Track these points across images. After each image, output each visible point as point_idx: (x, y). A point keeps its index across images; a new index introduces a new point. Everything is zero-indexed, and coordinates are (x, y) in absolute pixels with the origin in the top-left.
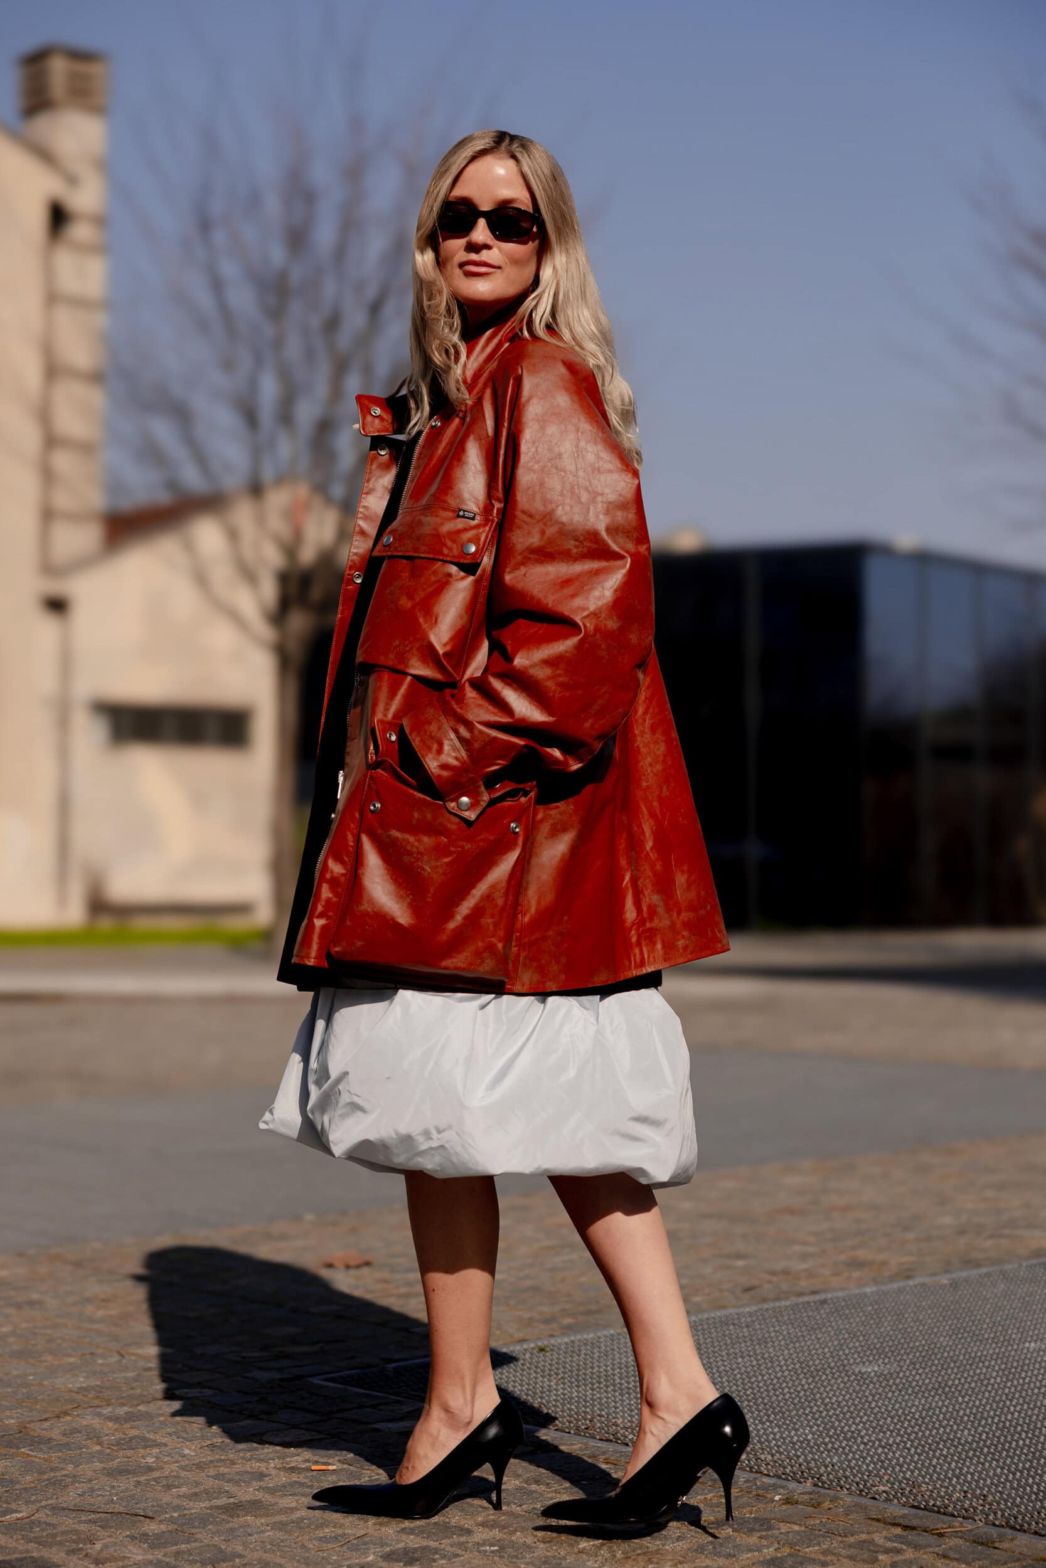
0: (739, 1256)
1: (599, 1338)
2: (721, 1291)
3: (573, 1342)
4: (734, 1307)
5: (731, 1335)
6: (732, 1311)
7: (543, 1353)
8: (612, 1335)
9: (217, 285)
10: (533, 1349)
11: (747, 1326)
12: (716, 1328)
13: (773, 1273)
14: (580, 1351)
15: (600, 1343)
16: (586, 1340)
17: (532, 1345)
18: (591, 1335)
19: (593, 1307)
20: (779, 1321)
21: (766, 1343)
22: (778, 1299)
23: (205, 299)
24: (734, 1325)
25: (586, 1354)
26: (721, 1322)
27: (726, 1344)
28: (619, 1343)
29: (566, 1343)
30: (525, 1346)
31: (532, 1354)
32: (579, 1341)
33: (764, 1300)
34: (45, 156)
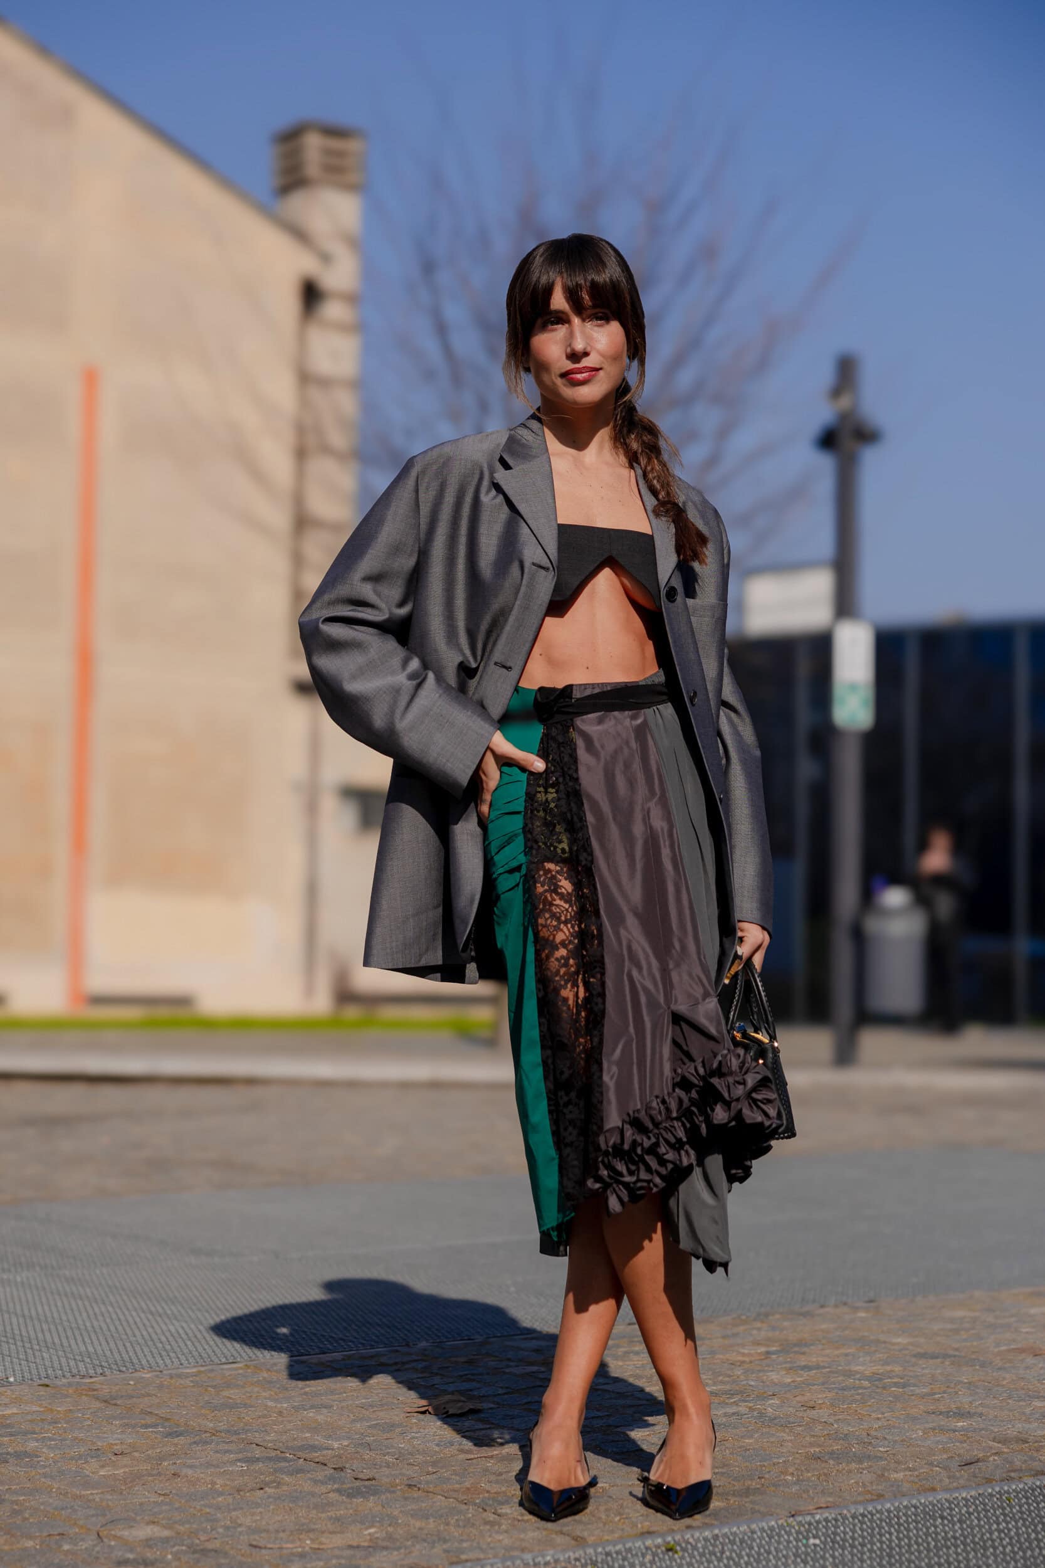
0: (961, 1414)
1: (753, 1532)
2: (931, 1464)
3: (716, 1537)
4: (947, 1490)
5: (937, 1534)
6: (942, 1496)
7: (670, 1553)
8: (772, 1529)
9: (441, 329)
10: (658, 1547)
11: (960, 1521)
12: (917, 1522)
13: (1004, 1441)
14: (722, 1552)
15: (754, 1540)
16: (735, 1534)
17: (659, 1541)
18: (744, 1528)
19: (754, 1484)
20: (1005, 1515)
21: (985, 1549)
22: (1009, 1479)
23: (431, 346)
24: (943, 1518)
25: (729, 1558)
26: (925, 1513)
27: (929, 1550)
28: (779, 1543)
29: (706, 1539)
30: (649, 1542)
31: (654, 1555)
32: (725, 1535)
33: (989, 1481)
34: (300, 235)
